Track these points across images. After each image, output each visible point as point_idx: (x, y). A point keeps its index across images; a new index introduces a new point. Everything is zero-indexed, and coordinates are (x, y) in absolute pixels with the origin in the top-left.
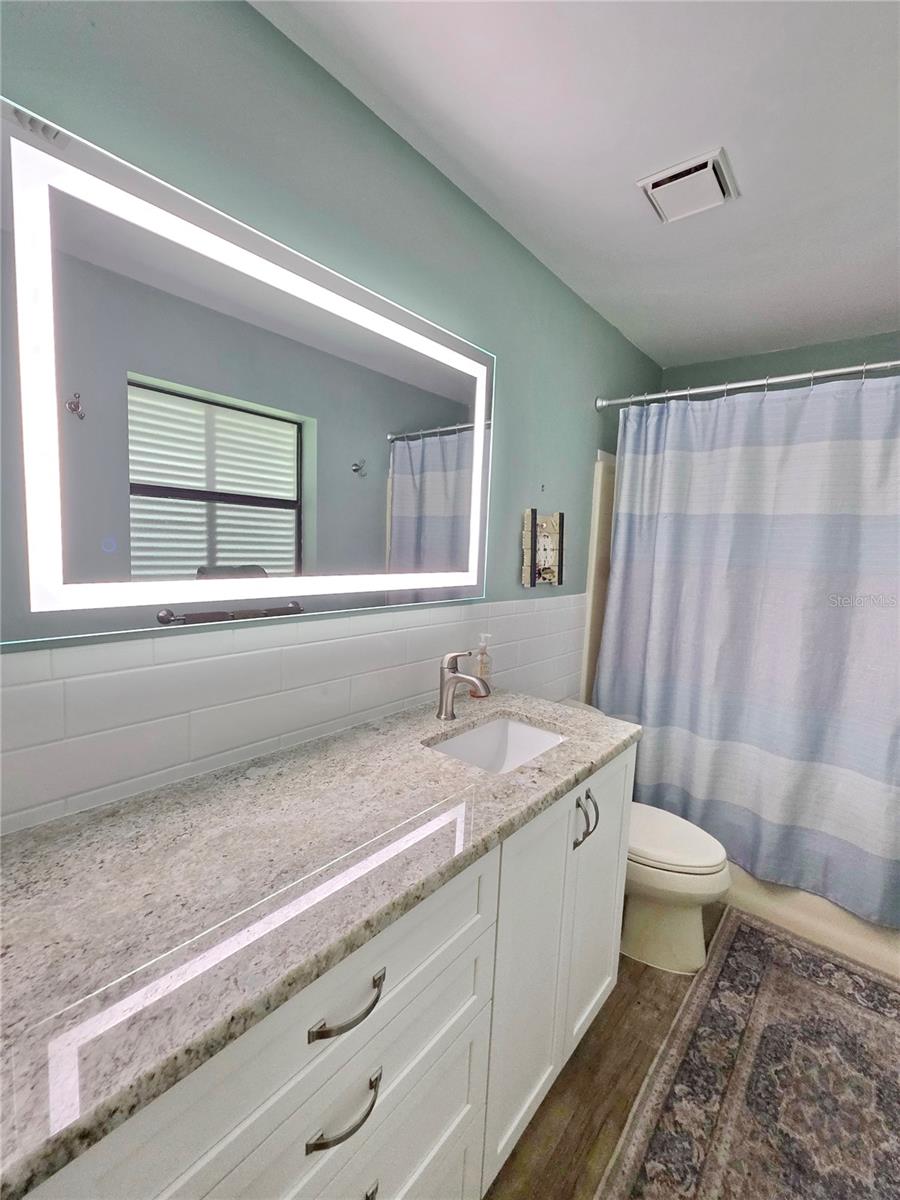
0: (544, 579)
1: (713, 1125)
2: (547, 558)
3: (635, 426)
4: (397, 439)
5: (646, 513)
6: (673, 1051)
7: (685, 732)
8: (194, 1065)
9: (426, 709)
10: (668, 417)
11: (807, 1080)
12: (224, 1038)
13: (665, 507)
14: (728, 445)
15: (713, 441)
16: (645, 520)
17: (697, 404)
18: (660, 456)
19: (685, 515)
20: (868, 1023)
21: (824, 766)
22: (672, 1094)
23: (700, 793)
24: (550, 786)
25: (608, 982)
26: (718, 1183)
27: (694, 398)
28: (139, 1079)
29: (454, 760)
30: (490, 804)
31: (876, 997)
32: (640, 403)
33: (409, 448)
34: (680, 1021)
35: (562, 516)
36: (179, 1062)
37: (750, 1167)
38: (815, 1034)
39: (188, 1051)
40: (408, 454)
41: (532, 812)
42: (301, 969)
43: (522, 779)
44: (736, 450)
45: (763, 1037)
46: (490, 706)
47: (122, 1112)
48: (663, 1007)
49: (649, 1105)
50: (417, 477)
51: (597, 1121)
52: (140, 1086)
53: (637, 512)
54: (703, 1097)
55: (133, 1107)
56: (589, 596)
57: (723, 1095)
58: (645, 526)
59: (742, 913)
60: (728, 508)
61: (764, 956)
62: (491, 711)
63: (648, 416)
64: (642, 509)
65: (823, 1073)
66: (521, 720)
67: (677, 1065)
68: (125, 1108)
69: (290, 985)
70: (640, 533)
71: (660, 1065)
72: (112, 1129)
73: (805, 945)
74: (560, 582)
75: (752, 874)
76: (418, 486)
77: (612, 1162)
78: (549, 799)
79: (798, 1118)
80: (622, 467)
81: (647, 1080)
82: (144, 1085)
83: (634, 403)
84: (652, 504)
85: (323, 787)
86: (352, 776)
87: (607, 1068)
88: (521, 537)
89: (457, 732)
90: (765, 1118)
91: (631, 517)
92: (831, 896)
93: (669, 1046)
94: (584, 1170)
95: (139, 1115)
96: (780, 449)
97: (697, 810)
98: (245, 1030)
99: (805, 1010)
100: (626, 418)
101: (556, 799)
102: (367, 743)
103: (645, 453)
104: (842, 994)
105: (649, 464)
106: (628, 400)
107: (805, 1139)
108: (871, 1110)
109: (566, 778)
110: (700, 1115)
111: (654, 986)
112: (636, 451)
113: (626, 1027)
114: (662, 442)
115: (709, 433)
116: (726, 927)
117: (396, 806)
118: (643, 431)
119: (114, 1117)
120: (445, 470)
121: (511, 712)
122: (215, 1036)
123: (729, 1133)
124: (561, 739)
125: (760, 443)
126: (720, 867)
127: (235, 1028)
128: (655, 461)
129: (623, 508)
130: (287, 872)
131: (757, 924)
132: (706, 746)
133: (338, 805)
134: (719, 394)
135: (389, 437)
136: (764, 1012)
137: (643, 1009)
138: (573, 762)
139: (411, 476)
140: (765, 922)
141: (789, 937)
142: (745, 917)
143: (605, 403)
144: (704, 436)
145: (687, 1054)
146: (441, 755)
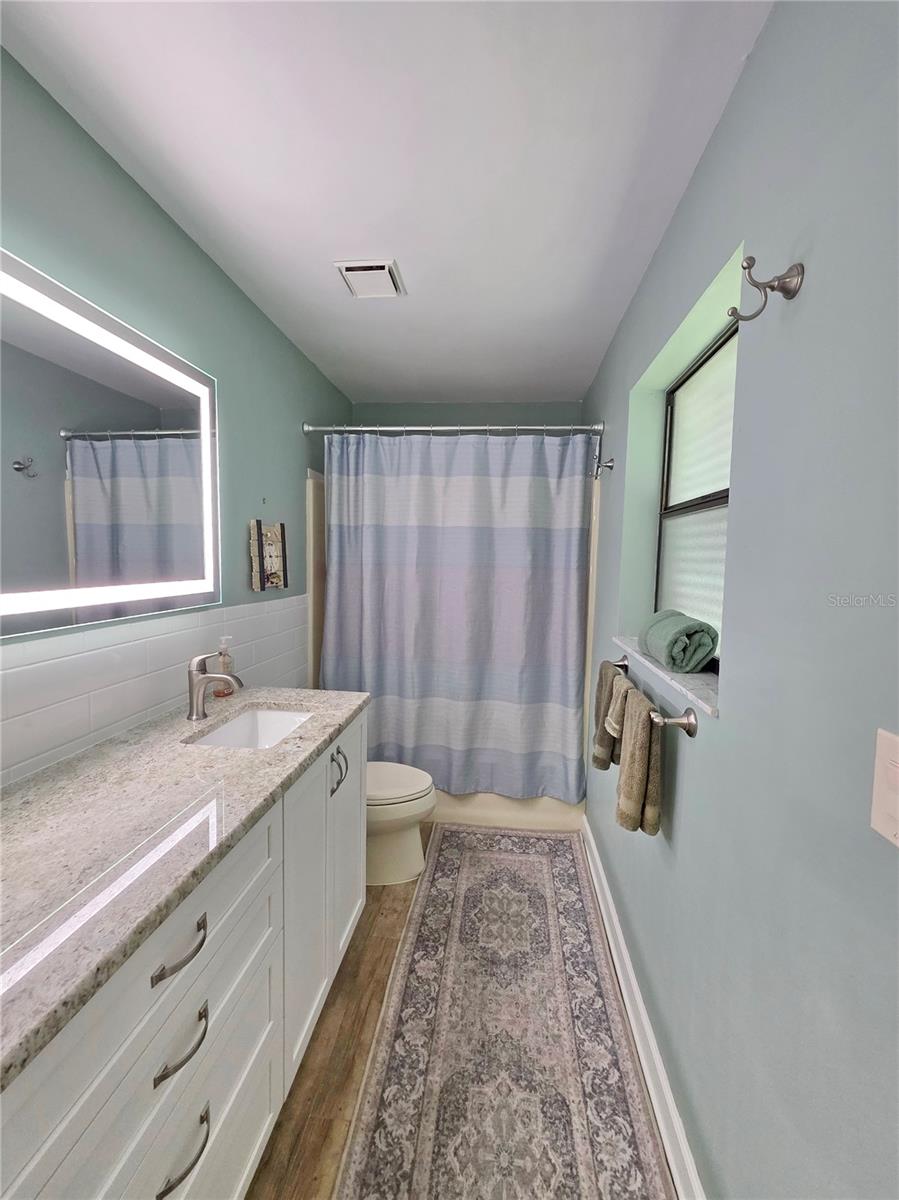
0: (272, 583)
1: (441, 967)
2: (273, 564)
3: (339, 451)
4: (76, 437)
5: (352, 524)
6: (411, 934)
7: (396, 698)
8: (71, 1015)
9: (173, 716)
10: (364, 448)
11: (493, 911)
12: (93, 987)
13: (368, 520)
14: (409, 473)
15: (399, 469)
16: (352, 529)
17: (385, 439)
18: (360, 477)
19: (382, 526)
20: (520, 861)
21: (486, 702)
22: (413, 960)
23: (409, 743)
24: (311, 747)
25: (360, 902)
26: (448, 998)
27: (383, 433)
28: (26, 1036)
29: (221, 748)
30: (268, 770)
31: (524, 844)
32: (341, 433)
33: (94, 449)
34: (413, 911)
35: (282, 526)
36: (59, 1014)
37: (466, 978)
38: (494, 882)
39: (65, 1004)
40: (92, 455)
41: (303, 768)
42: (147, 919)
43: (288, 747)
44: (415, 478)
45: (465, 897)
46: (236, 701)
47: (15, 1067)
48: (399, 909)
49: (399, 977)
50: (107, 482)
51: (363, 1007)
52: (28, 1041)
53: (345, 523)
54: (433, 953)
55: (25, 1061)
56: (310, 596)
57: (445, 945)
58: (352, 536)
59: (444, 824)
60: (413, 521)
61: (461, 847)
62: (240, 706)
63: (348, 444)
64: (349, 520)
65: (501, 902)
66: (269, 708)
67: (414, 941)
68: (18, 1063)
69: (140, 933)
70: (349, 543)
71: (403, 947)
72: (8, 1084)
73: (483, 830)
74: (286, 585)
75: (448, 793)
76: (109, 490)
77: (379, 1024)
78: (314, 756)
79: (489, 934)
80: (330, 484)
81: (395, 961)
82: (32, 1040)
83: (336, 432)
84: (356, 516)
85: (90, 800)
86: (119, 783)
87: (365, 969)
88: (249, 544)
89: (212, 728)
90: (471, 945)
91: (341, 527)
92: (496, 790)
93: (408, 931)
94: (360, 1044)
95: (29, 1068)
96: (442, 478)
97: (408, 755)
98: (109, 977)
99: (488, 869)
100: (330, 444)
101: (318, 755)
102: (121, 755)
103: (348, 475)
104: (506, 851)
105: (352, 484)
106: (330, 429)
107: (494, 944)
108: (527, 910)
109: (323, 739)
110: (433, 964)
111: (392, 897)
112: (341, 473)
113: (375, 935)
114: (361, 466)
115: (395, 462)
116: (436, 837)
117: (180, 793)
118: (345, 456)
119: (10, 1071)
120: (144, 475)
121: (259, 703)
122: (86, 987)
123: (452, 965)
124: (310, 715)
125: (430, 474)
126: (427, 791)
127: (102, 977)
128: (357, 481)
129: (334, 521)
130: (90, 868)
131: (454, 828)
132: (411, 705)
133: (116, 808)
134: (400, 433)
135: (62, 434)
136: (465, 881)
137: (386, 916)
138: (325, 727)
139: (98, 481)
140: (460, 825)
141: (474, 829)
142: (446, 826)
143: (311, 428)
144: (392, 464)
145: (420, 931)
146: (205, 747)
